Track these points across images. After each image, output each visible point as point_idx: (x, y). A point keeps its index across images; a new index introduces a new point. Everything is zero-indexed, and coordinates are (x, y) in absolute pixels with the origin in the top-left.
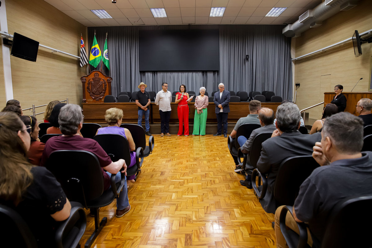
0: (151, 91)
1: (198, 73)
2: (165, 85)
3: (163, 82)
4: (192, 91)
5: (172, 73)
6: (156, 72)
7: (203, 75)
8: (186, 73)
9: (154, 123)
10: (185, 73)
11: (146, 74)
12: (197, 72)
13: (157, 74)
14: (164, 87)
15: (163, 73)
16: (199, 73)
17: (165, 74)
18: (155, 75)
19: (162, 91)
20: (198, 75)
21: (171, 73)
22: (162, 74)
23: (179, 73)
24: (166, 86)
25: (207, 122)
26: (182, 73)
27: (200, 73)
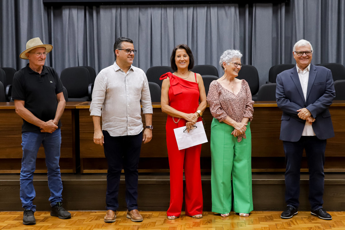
0: (81, 65)
1: (227, 8)
2: (125, 45)
3: (119, 36)
4: (209, 64)
5: (147, 8)
6: (94, 7)
7: (242, 14)
8: (188, 7)
9: (86, 171)
10: (185, 10)
11: (66, 13)
12: (224, 7)
13: (98, 13)
14: (121, 54)
15: (117, 8)
16: (230, 7)
17: (124, 12)
18: (91, 15)
19: (115, 67)
20: (226, 14)
21: (143, 10)
22: (114, 11)
23: (166, 8)
24: (128, 50)
25: (253, 167)
26: (174, 8)
27: (233, 9)
